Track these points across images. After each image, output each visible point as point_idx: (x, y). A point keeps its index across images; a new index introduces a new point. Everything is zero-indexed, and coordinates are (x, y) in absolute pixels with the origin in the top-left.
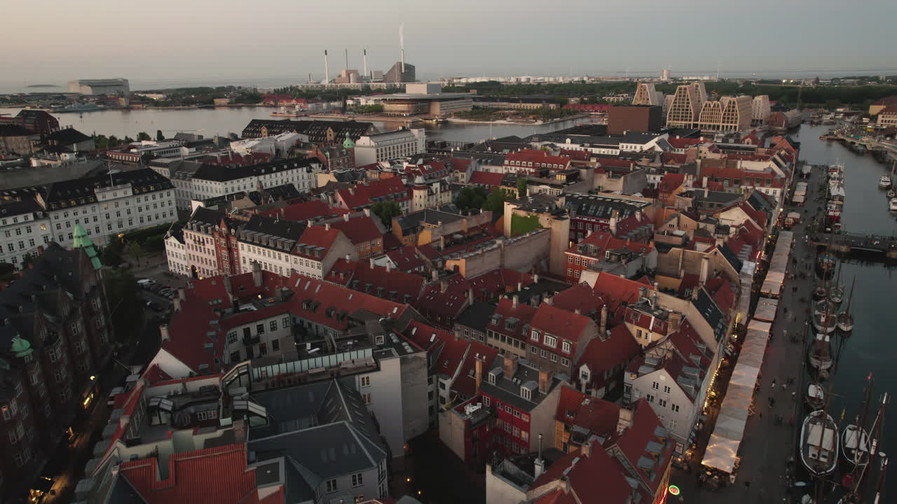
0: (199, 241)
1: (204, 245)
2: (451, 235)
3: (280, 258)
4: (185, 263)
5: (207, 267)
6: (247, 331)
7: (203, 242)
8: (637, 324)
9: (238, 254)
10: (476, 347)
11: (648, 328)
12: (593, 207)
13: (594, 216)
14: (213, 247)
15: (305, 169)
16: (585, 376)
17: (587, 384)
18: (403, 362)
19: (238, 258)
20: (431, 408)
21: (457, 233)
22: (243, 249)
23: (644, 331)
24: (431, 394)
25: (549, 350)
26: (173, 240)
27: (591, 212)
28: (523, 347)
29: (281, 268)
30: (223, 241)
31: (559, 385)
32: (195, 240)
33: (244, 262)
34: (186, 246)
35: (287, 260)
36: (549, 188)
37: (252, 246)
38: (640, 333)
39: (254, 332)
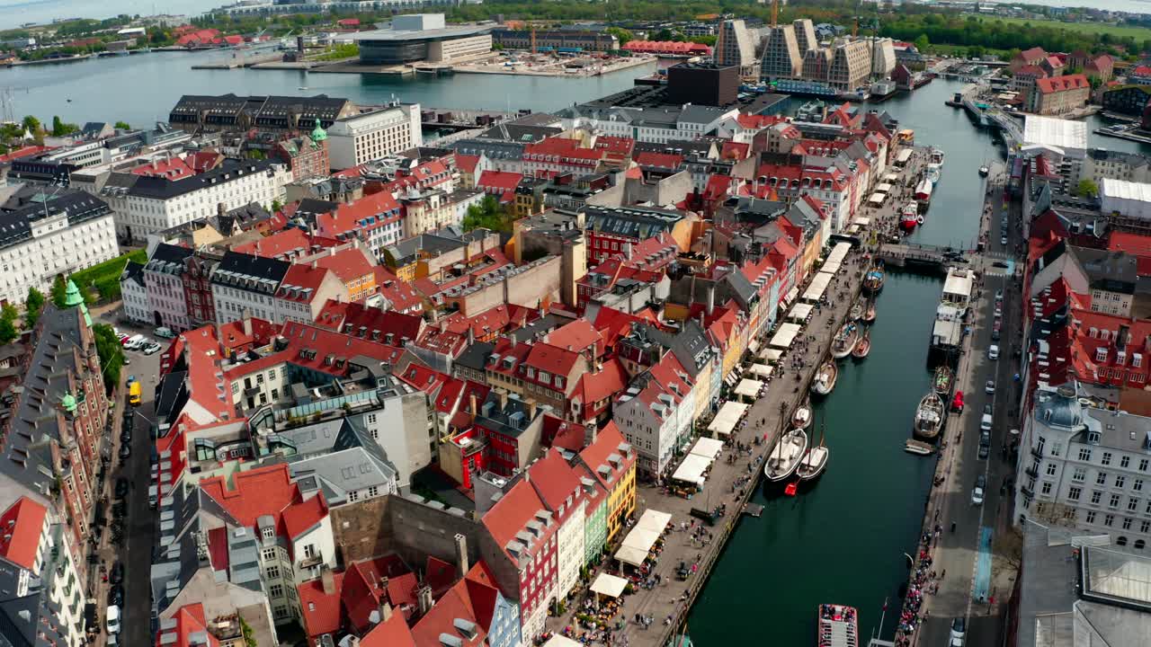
0: (163, 283)
1: (169, 287)
2: (452, 265)
3: (262, 301)
4: (145, 309)
5: (172, 313)
6: (248, 382)
7: (169, 285)
8: (628, 358)
9: (211, 296)
10: (472, 387)
11: (636, 360)
12: (619, 223)
13: (619, 234)
14: (180, 290)
15: (265, 173)
16: (576, 406)
17: (578, 416)
18: (404, 401)
19: (212, 302)
20: (432, 445)
21: (459, 263)
22: (218, 291)
23: (634, 364)
24: (431, 431)
25: (544, 386)
26: (131, 282)
27: (616, 229)
28: (521, 385)
29: (264, 312)
30: (193, 283)
31: (541, 415)
32: (158, 282)
33: (220, 306)
34: (147, 290)
35: (270, 303)
36: (570, 198)
37: (228, 289)
38: (631, 366)
39: (254, 384)
